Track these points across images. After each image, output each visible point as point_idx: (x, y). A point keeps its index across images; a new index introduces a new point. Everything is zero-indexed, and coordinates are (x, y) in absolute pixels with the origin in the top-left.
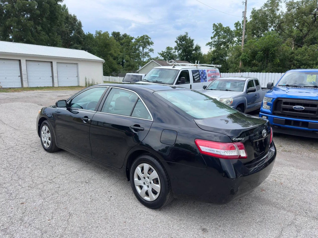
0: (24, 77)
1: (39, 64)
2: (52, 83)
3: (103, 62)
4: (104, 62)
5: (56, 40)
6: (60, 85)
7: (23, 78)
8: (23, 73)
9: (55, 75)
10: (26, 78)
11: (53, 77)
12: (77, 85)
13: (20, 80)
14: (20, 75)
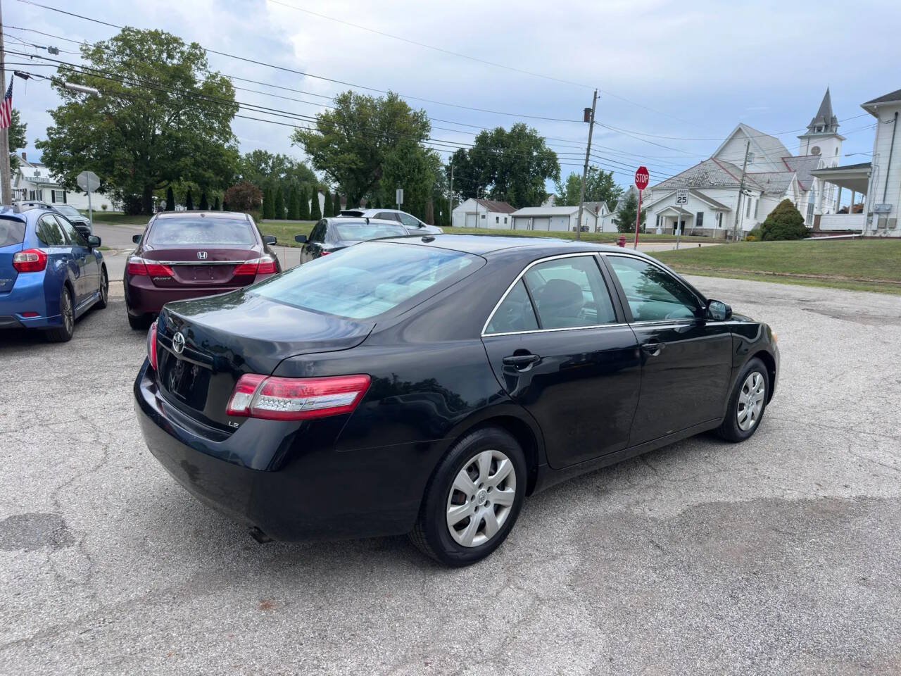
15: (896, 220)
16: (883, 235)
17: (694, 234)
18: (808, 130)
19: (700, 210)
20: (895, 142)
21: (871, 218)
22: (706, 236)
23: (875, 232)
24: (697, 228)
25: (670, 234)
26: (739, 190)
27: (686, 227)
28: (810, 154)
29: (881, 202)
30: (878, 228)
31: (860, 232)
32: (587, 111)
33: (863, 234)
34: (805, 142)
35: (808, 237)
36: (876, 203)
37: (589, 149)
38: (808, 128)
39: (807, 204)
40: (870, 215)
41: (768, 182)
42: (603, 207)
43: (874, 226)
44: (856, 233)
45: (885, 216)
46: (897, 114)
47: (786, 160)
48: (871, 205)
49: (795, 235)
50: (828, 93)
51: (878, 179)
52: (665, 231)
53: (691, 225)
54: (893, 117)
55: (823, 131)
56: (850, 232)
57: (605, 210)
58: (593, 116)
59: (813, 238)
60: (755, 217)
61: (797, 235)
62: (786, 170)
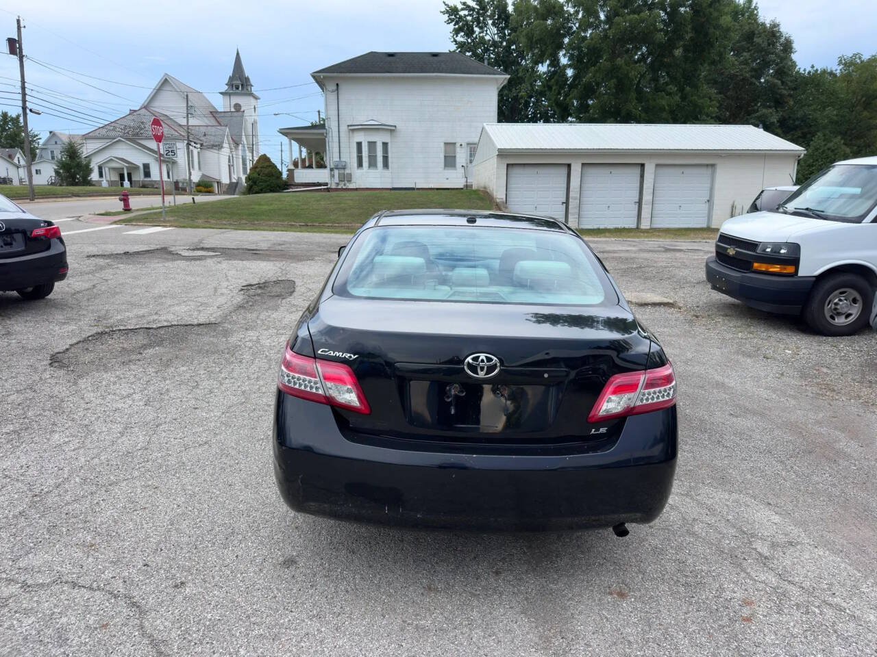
0: (573, 204)
1: (611, 173)
2: (636, 219)
3: (799, 157)
4: (802, 155)
5: (700, 104)
6: (655, 226)
7: (570, 207)
8: (571, 194)
9: (647, 197)
10: (575, 208)
11: (640, 203)
12: (705, 226)
13: (564, 212)
14: (565, 201)
15: (350, 175)
16: (344, 187)
17: (144, 186)
18: (227, 87)
19: (146, 162)
20: (340, 109)
21: (332, 173)
22: (156, 188)
23: (338, 184)
24: (146, 179)
25: (117, 185)
26: (186, 142)
27: (133, 179)
28: (233, 110)
29: (338, 160)
30: (340, 181)
31: (326, 184)
32: (11, 42)
33: (329, 186)
34: (228, 98)
35: (288, 189)
36: (335, 160)
37: (23, 88)
38: (227, 84)
39: (241, 157)
40: (332, 170)
41: (205, 135)
42: (18, 155)
43: (336, 180)
44: (324, 186)
45: (342, 171)
46: (337, 85)
47: (214, 114)
48: (331, 162)
49: (278, 188)
50: (238, 54)
51: (332, 139)
52: (112, 183)
53: (139, 177)
54: (335, 88)
55: (240, 89)
56: (319, 184)
57: (21, 159)
58: (20, 48)
59: (291, 190)
60: (200, 168)
61: (279, 187)
62: (217, 124)
